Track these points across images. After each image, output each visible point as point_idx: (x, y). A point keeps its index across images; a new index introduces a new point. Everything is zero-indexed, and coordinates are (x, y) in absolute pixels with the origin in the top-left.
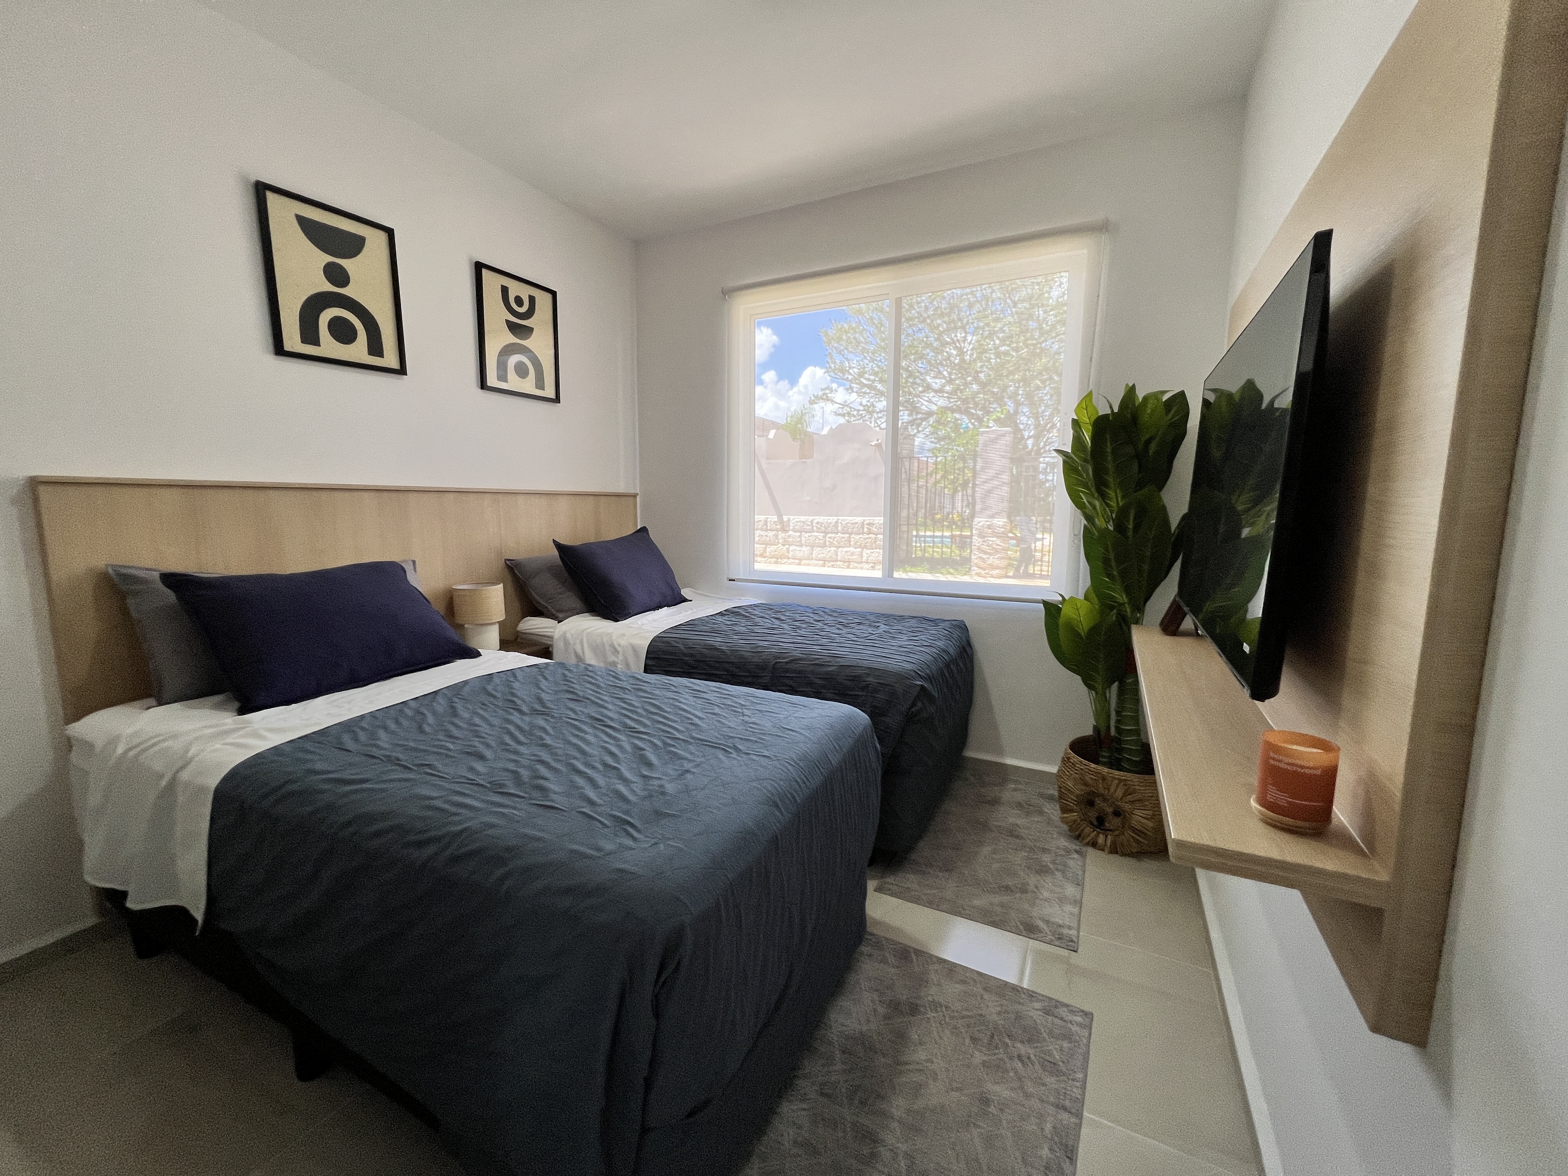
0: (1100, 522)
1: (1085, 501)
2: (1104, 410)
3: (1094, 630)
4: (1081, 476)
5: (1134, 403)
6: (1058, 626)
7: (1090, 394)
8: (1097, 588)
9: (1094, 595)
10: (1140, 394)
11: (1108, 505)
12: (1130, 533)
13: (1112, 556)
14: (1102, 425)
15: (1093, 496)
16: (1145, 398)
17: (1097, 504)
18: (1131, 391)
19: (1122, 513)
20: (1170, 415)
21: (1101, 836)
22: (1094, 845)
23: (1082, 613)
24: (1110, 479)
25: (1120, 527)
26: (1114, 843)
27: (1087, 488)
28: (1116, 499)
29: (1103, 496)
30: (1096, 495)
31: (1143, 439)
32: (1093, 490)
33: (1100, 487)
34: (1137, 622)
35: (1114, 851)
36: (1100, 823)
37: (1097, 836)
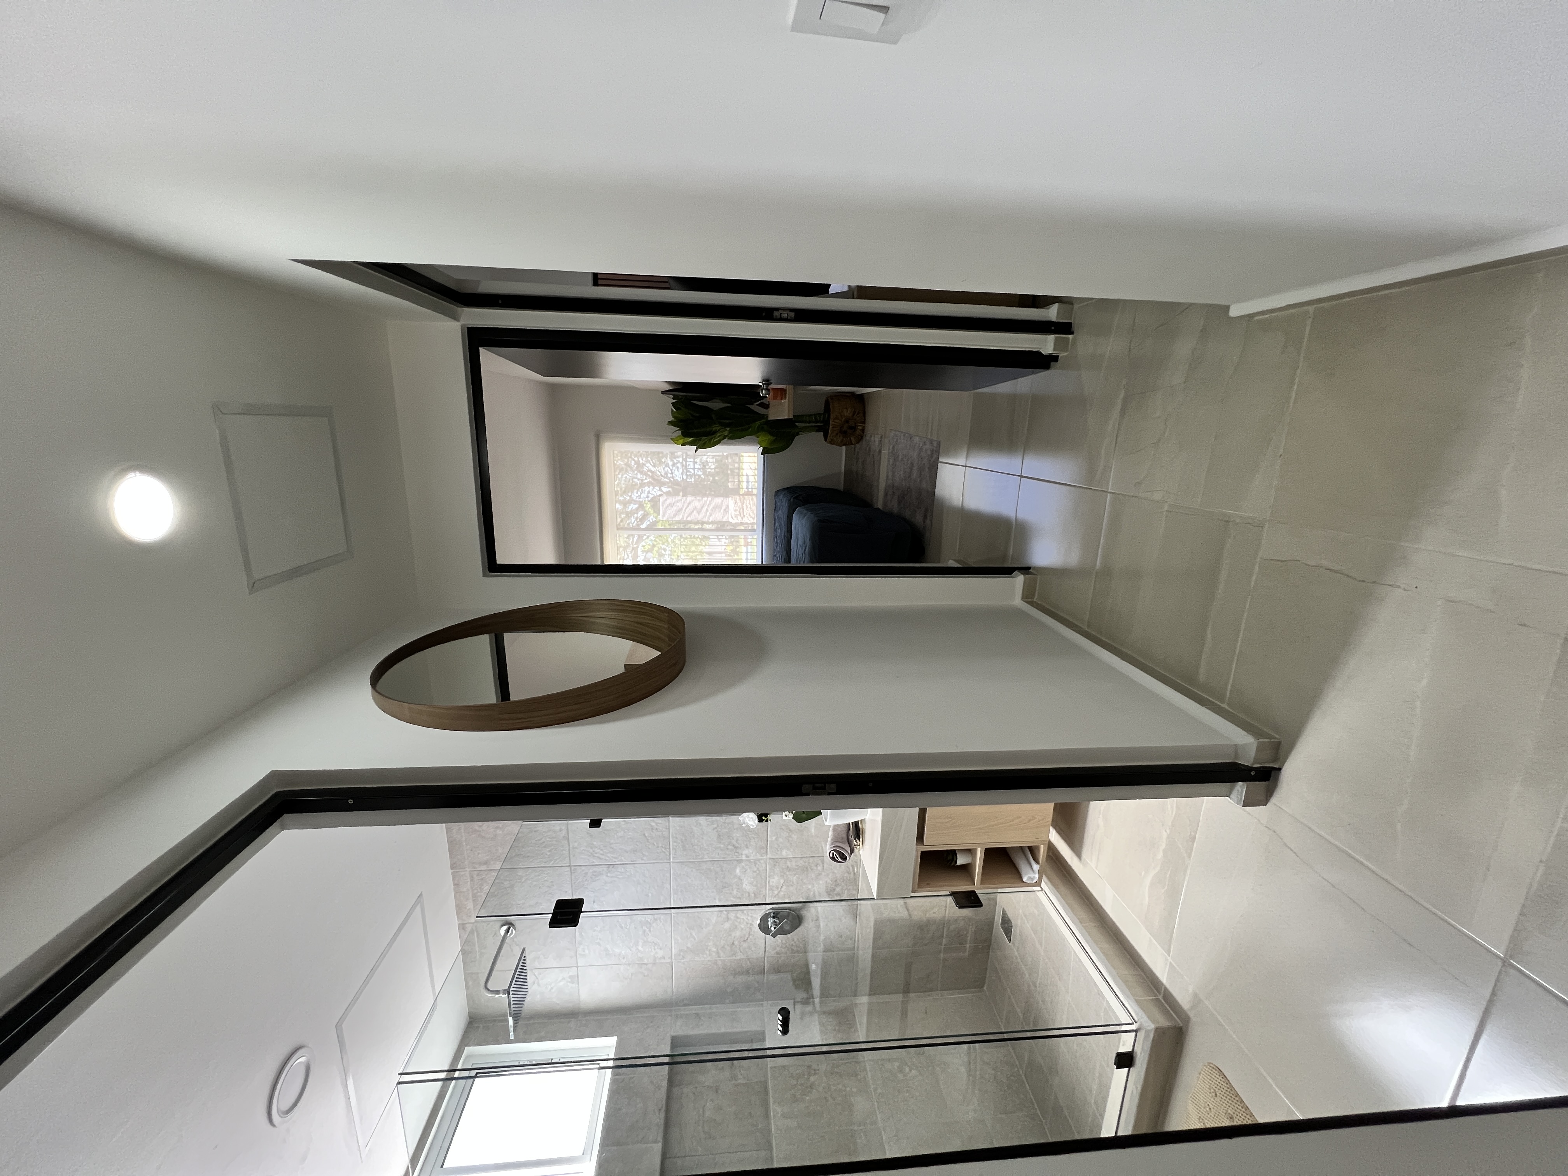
0: (726, 433)
1: (717, 439)
2: (680, 432)
3: (771, 434)
4: (706, 442)
5: (676, 422)
6: (772, 449)
7: (672, 439)
8: (755, 433)
9: (758, 434)
10: (671, 419)
11: (719, 430)
12: (730, 421)
13: (740, 428)
14: (685, 434)
15: (715, 436)
16: (674, 417)
17: (719, 434)
18: (670, 423)
19: (722, 424)
20: (682, 408)
21: (859, 427)
22: (863, 430)
23: (764, 438)
24: (708, 430)
25: (728, 425)
26: (860, 423)
27: (712, 439)
28: (716, 427)
29: (715, 432)
30: (715, 435)
31: (691, 417)
32: (713, 436)
33: (712, 434)
34: (767, 417)
35: (864, 422)
36: (854, 428)
37: (859, 429)
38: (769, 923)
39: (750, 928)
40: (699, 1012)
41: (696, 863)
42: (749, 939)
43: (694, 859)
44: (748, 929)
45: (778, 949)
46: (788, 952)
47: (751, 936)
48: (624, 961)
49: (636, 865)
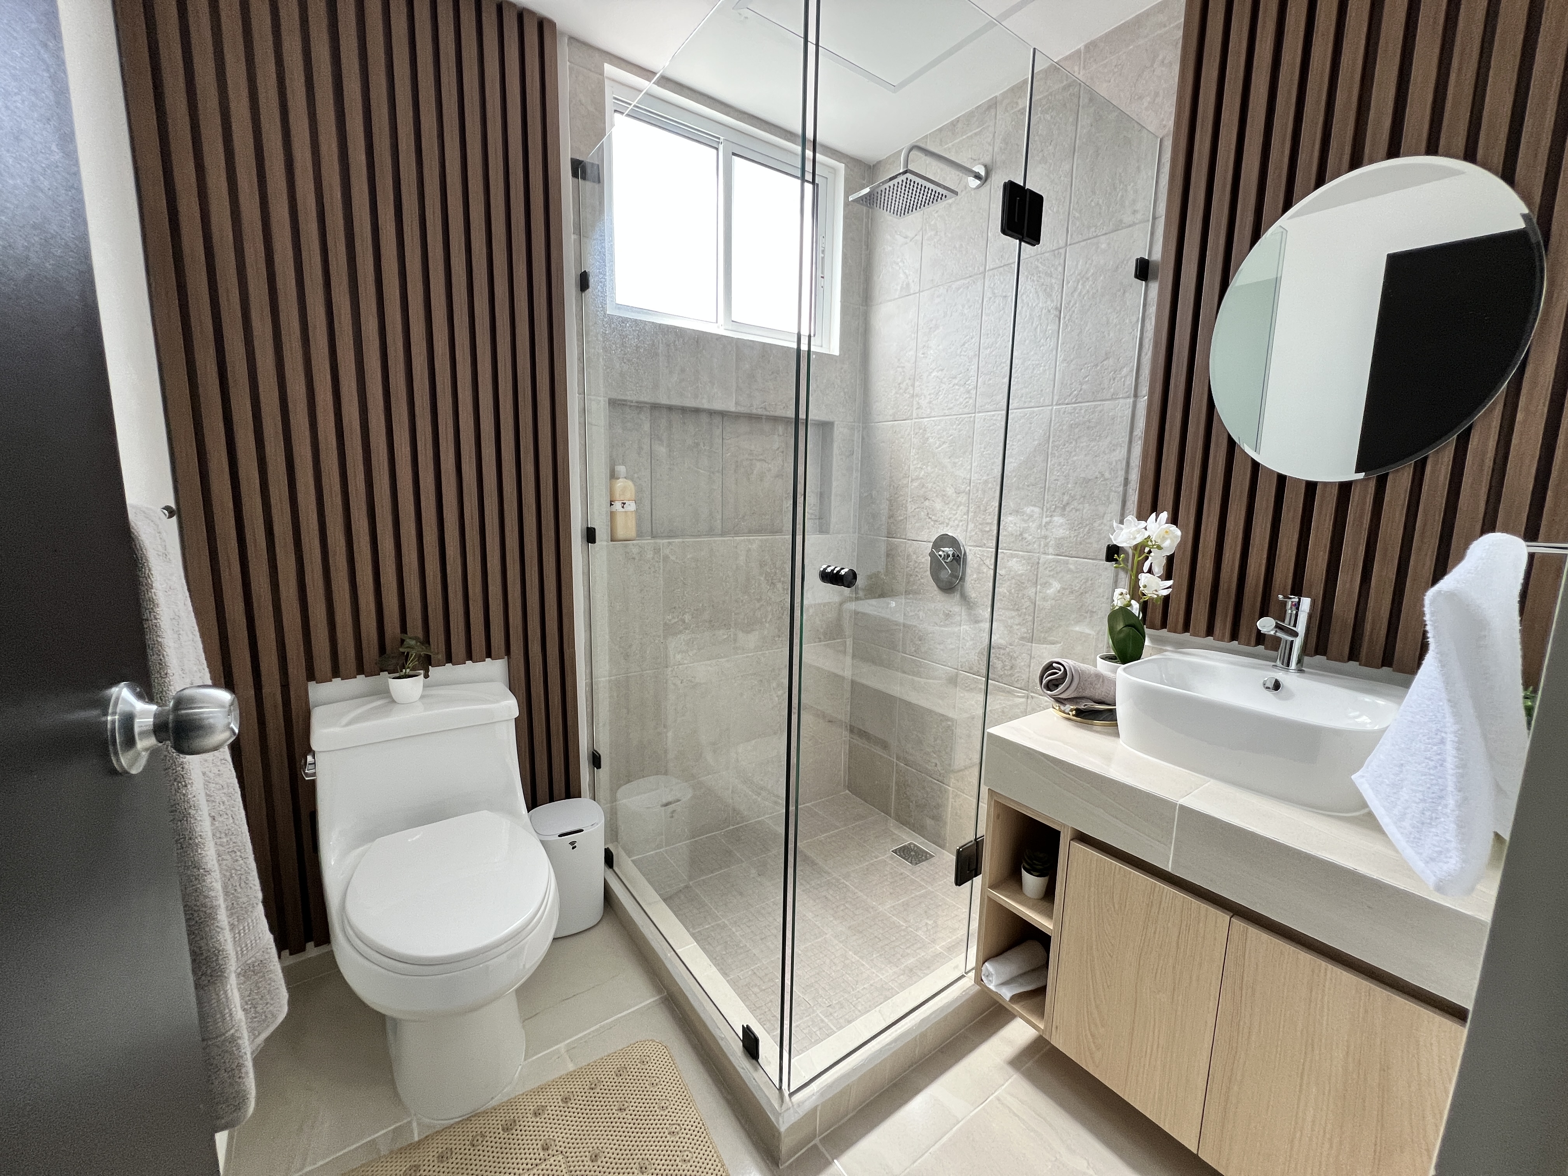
38: (947, 549)
39: (942, 523)
40: (855, 456)
41: (1046, 446)
42: (930, 520)
43: (1053, 441)
44: (941, 519)
45: (914, 557)
46: (909, 569)
47: (932, 523)
48: (920, 355)
49: (1054, 352)
